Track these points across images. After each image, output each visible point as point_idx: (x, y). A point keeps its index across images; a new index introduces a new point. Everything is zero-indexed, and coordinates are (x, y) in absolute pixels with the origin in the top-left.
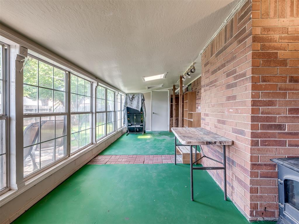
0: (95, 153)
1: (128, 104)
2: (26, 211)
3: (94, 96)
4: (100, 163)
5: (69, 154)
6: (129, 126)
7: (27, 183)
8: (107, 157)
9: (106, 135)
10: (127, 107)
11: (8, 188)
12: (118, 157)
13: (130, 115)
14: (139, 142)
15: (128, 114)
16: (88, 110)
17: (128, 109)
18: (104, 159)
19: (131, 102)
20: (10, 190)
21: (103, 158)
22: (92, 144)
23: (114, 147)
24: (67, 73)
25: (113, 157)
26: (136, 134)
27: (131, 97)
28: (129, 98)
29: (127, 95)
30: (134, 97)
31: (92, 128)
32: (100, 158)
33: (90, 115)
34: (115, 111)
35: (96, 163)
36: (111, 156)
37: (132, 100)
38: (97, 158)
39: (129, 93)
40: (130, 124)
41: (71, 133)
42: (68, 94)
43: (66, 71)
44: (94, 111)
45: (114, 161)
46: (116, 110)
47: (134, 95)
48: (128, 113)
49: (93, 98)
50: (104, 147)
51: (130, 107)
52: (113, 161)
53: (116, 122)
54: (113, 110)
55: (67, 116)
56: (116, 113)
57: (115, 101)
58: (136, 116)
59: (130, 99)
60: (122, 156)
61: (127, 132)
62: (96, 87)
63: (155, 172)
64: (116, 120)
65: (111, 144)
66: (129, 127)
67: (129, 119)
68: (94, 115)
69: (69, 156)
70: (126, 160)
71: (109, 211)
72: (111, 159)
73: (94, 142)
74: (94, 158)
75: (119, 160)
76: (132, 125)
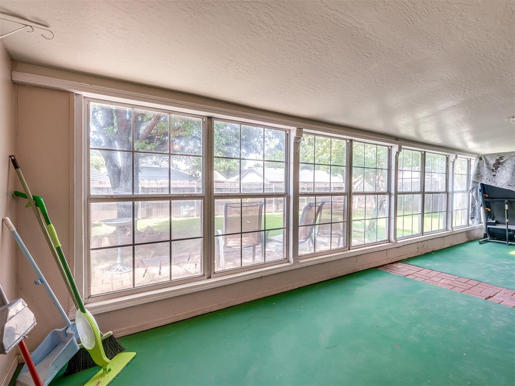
0: (394, 256)
1: (485, 177)
2: (300, 288)
3: (393, 168)
4: (398, 272)
5: (349, 247)
6: (487, 224)
7: (301, 261)
8: (413, 269)
9: (423, 233)
10: (482, 185)
11: (287, 260)
12: (434, 273)
13: (492, 202)
14: (506, 262)
15: (487, 198)
16: (384, 189)
17: (485, 189)
18: (405, 270)
19: (494, 173)
20: (289, 262)
21: (407, 267)
22: (389, 242)
23: (436, 257)
24: (348, 141)
25: (424, 272)
26: (510, 245)
27: (492, 162)
28: (488, 164)
29: (481, 159)
30: (501, 161)
31: (389, 218)
32: (399, 266)
33: (387, 197)
34: (447, 192)
35: (390, 270)
36: (422, 269)
37: (496, 169)
38: (394, 265)
39: (487, 155)
40: (490, 221)
41: (353, 220)
42: (348, 168)
43: (346, 139)
44: (393, 191)
45: (423, 277)
46: (450, 190)
47: (501, 158)
48: (487, 196)
49: (392, 171)
50: (413, 251)
51: (489, 184)
52: (421, 276)
53: (450, 214)
54: (444, 190)
55: (348, 197)
56: (450, 196)
57: (447, 173)
58: (510, 203)
59: (488, 168)
60: (445, 274)
61: (485, 236)
62: (398, 153)
63: (503, 321)
64: (450, 210)
65: (433, 251)
66: (488, 226)
67: (489, 210)
68: (393, 198)
69: (349, 249)
70: (448, 282)
71: (377, 327)
72: (418, 273)
73: (392, 239)
74: (390, 264)
75: (433, 279)
76: (497, 223)
